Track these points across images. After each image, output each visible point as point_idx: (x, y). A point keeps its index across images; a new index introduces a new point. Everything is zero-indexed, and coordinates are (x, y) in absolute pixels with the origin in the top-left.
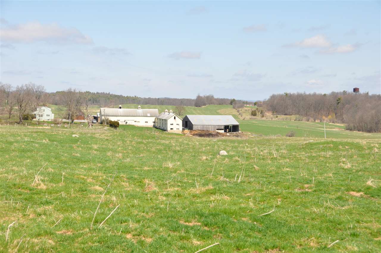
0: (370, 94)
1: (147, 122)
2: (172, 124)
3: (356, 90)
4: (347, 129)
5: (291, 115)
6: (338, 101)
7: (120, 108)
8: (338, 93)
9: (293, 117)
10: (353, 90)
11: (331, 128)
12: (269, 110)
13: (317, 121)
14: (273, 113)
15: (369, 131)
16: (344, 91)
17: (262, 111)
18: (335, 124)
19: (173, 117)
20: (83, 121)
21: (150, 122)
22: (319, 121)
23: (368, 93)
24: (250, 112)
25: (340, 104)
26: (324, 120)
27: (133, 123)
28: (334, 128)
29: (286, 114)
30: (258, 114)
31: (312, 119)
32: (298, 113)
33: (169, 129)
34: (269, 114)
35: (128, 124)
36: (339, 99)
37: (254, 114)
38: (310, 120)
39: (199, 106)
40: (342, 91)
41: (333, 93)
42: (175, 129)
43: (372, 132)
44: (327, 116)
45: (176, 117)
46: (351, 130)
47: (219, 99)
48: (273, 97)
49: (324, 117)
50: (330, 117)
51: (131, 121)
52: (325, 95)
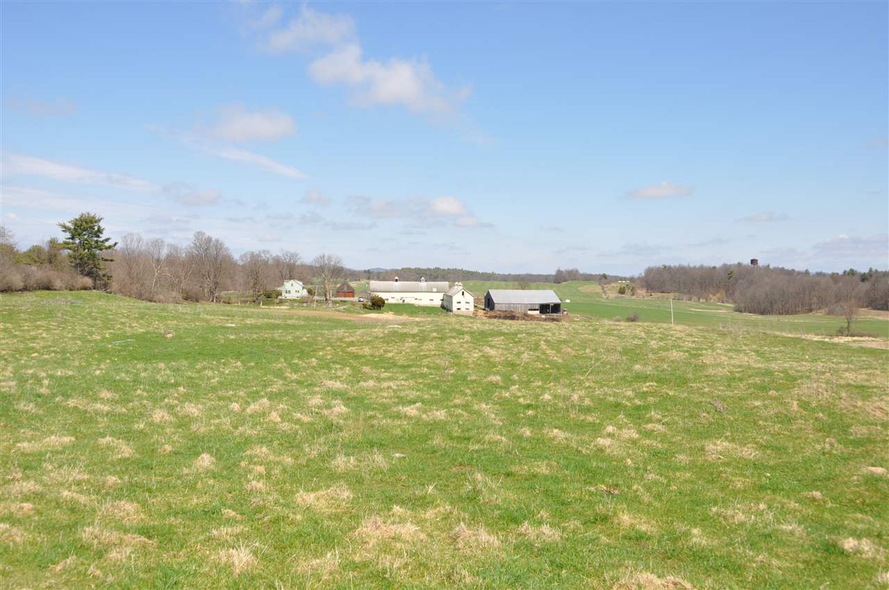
0: (771, 267)
1: (432, 300)
2: (460, 303)
3: (754, 262)
4: (736, 311)
5: (669, 293)
6: (730, 275)
7: (396, 280)
8: (730, 266)
9: (672, 295)
10: (750, 262)
11: (717, 309)
12: (642, 287)
13: (701, 300)
14: (648, 290)
15: (762, 313)
16: (739, 263)
17: (633, 288)
18: (725, 304)
19: (461, 293)
20: (351, 299)
21: (436, 299)
22: (704, 301)
23: (768, 266)
24: (618, 289)
25: (732, 279)
26: (711, 299)
27: (413, 302)
28: (720, 309)
29: (663, 292)
30: (628, 291)
31: (695, 298)
32: (678, 290)
33: (454, 309)
34: (642, 292)
35: (406, 302)
36: (731, 272)
37: (622, 291)
38: (693, 300)
39: (559, 283)
40: (736, 262)
41: (725, 265)
42: (463, 309)
43: (767, 314)
44: (714, 295)
45: (465, 293)
46: (741, 312)
47: (586, 275)
48: (649, 271)
49: (711, 296)
50: (718, 295)
51: (410, 298)
52: (714, 268)
